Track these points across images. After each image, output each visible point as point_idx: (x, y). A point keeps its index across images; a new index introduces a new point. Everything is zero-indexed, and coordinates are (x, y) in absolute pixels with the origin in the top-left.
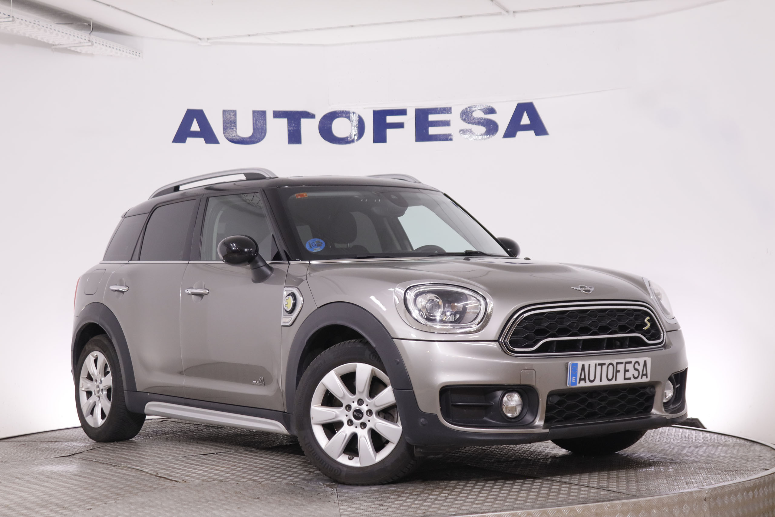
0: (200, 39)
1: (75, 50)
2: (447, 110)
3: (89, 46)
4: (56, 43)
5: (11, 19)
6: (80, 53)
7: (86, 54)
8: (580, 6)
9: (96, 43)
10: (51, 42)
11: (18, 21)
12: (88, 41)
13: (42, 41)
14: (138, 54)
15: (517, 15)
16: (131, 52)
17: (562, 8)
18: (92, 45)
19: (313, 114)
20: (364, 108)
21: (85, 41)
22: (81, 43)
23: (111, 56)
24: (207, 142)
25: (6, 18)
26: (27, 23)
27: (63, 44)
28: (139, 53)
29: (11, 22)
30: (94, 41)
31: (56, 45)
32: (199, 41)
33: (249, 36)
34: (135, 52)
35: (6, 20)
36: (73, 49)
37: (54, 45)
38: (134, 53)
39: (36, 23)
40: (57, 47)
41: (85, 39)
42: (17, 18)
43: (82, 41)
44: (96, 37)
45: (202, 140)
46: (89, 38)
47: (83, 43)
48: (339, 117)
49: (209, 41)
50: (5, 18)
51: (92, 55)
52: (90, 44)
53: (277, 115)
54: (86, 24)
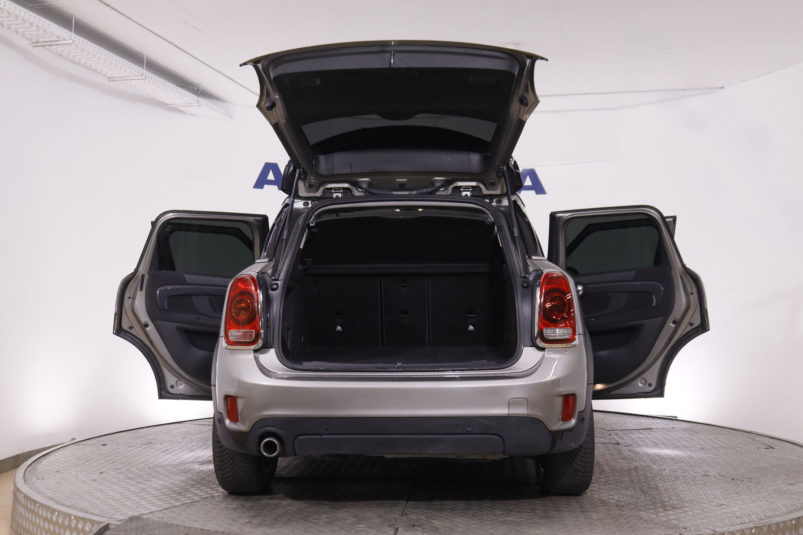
1: (183, 110)
3: (198, 106)
4: (171, 103)
5: (144, 77)
6: (186, 113)
7: (191, 114)
8: (587, 94)
10: (166, 102)
11: (148, 79)
12: (197, 102)
13: (160, 100)
14: (230, 117)
16: (226, 115)
17: (573, 94)
18: (200, 105)
21: (195, 102)
22: (190, 103)
23: (210, 117)
24: (280, 188)
25: (140, 76)
26: (155, 82)
27: (175, 104)
29: (142, 81)
30: (201, 103)
31: (169, 105)
34: (228, 114)
35: (140, 78)
36: (181, 109)
37: (167, 104)
38: (228, 116)
39: (162, 83)
40: (170, 106)
41: (195, 100)
42: (148, 77)
43: (193, 101)
44: (201, 99)
45: (275, 187)
46: (198, 100)
47: (192, 103)
50: (138, 76)
51: (195, 115)
52: (198, 104)
54: (196, 88)
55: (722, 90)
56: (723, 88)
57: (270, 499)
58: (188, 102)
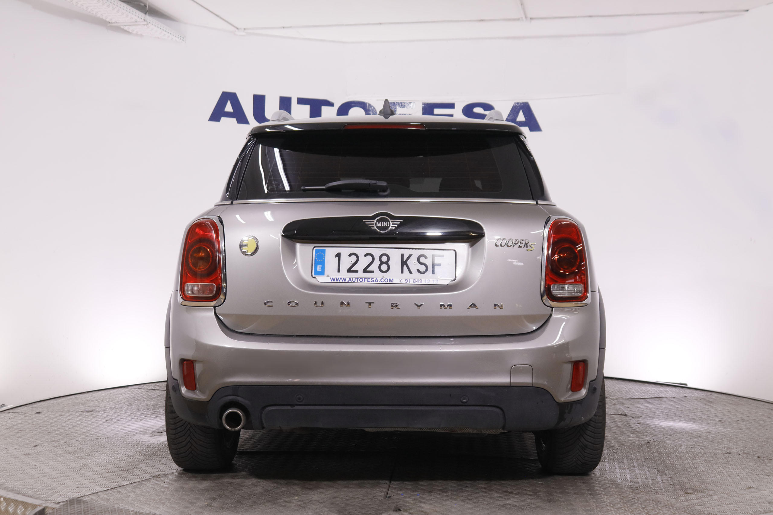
0: (237, 28)
1: (128, 30)
2: (451, 106)
3: (144, 25)
4: (113, 21)
6: (131, 33)
8: (591, 16)
9: (150, 23)
10: (108, 20)
12: (143, 20)
13: (101, 17)
15: (533, 22)
16: (177, 36)
17: (574, 17)
18: (147, 24)
19: (332, 103)
20: (377, 100)
21: (141, 20)
22: (136, 22)
23: (158, 38)
24: (239, 122)
27: (119, 23)
28: (183, 38)
30: (148, 21)
31: (112, 23)
32: (237, 30)
33: (284, 28)
34: (180, 36)
36: (126, 28)
37: (109, 23)
40: (113, 25)
41: (141, 18)
43: (139, 20)
44: (148, 18)
45: (234, 120)
46: (145, 17)
47: (138, 22)
48: (354, 106)
49: (245, 31)
51: (141, 36)
52: (145, 23)
53: (301, 101)
54: (142, 4)
55: (746, 13)
56: (747, 11)
57: (233, 478)
58: (133, 20)
